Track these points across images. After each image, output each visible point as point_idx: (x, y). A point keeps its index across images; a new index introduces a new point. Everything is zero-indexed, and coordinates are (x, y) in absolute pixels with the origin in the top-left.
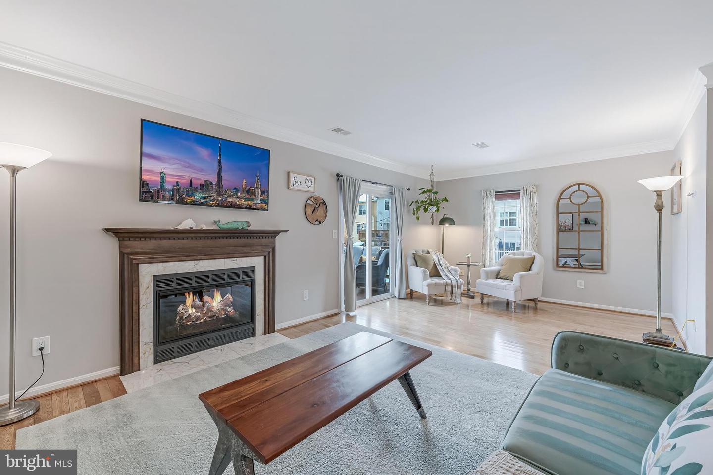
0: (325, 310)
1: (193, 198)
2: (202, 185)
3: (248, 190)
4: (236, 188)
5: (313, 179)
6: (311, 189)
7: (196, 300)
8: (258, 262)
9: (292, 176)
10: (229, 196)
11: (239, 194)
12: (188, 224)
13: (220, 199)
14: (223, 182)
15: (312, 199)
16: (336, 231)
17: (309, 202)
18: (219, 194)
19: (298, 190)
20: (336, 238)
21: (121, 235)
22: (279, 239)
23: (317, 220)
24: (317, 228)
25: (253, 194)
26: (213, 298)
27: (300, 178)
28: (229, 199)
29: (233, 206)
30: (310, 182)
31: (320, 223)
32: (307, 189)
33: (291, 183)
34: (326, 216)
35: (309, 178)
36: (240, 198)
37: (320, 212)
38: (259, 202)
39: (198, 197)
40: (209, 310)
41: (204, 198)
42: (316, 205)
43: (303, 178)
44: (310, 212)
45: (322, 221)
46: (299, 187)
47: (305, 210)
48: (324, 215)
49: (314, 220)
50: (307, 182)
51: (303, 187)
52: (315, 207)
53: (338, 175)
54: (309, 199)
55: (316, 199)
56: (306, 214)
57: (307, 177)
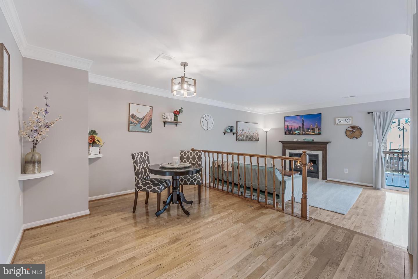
0: (361, 182)
1: (295, 132)
3: (313, 129)
4: (308, 128)
5: (351, 118)
6: (350, 123)
8: (320, 153)
9: (337, 119)
11: (309, 130)
12: (295, 140)
15: (350, 127)
16: (372, 142)
17: (349, 129)
18: (303, 131)
19: (340, 125)
20: (372, 146)
21: (283, 143)
23: (354, 137)
24: (354, 141)
25: (315, 130)
27: (341, 119)
28: (306, 132)
29: (307, 134)
30: (349, 120)
31: (357, 138)
32: (347, 123)
33: (337, 122)
34: (361, 135)
36: (310, 132)
37: (357, 133)
38: (317, 133)
41: (298, 132)
42: (353, 130)
43: (344, 119)
44: (348, 133)
45: (358, 137)
46: (342, 123)
47: (346, 133)
48: (360, 134)
49: (352, 137)
50: (346, 120)
51: (344, 123)
52: (353, 131)
53: (368, 113)
54: (349, 128)
55: (353, 127)
56: (347, 134)
57: (346, 118)
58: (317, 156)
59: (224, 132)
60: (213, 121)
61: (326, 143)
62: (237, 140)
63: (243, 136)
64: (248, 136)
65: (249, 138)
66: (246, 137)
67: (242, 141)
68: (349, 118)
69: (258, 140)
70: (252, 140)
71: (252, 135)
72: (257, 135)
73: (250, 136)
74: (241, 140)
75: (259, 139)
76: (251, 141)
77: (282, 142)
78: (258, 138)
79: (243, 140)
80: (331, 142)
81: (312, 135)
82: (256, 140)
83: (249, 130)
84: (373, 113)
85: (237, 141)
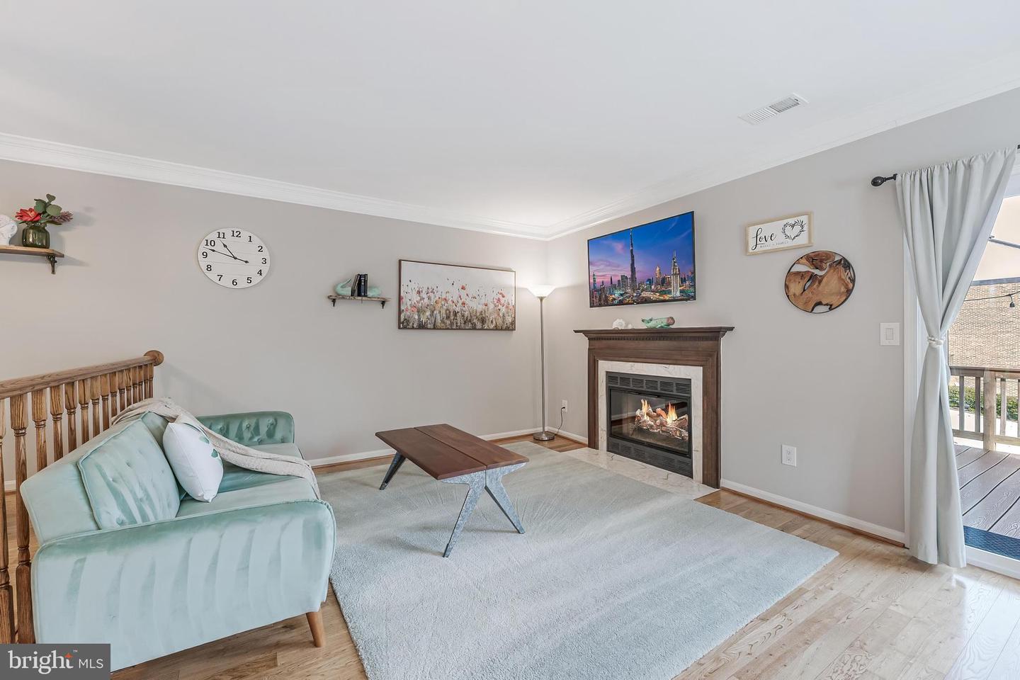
0: (850, 513)
1: (613, 296)
2: (619, 281)
3: (664, 279)
4: (649, 280)
5: (804, 219)
6: (804, 239)
7: (651, 409)
8: (694, 374)
9: (752, 231)
10: (643, 290)
11: (653, 287)
12: (619, 324)
13: (635, 294)
14: (637, 275)
15: (804, 261)
16: (896, 326)
17: (797, 268)
18: (634, 289)
19: (765, 252)
20: (897, 342)
21: (591, 335)
22: (724, 342)
23: (819, 303)
24: (822, 319)
25: (669, 284)
26: (667, 412)
27: (767, 230)
28: (645, 294)
29: (646, 301)
30: (798, 228)
31: (831, 309)
32: (790, 243)
33: (752, 243)
34: (849, 292)
35: (791, 221)
36: (654, 292)
37: (831, 283)
38: (678, 293)
39: (617, 294)
40: (662, 425)
41: (622, 295)
42: (817, 272)
43: (775, 228)
44: (796, 288)
45: (835, 301)
46: (770, 245)
47: (787, 287)
48: (843, 289)
49: (812, 306)
50: (788, 228)
51: (780, 241)
52: (813, 277)
53: (876, 182)
54: (798, 262)
55: (816, 259)
56: (791, 294)
57: (785, 222)
58: (685, 385)
59: (329, 297)
60: (265, 254)
61: (715, 334)
62: (403, 324)
63: (428, 313)
64: (455, 314)
65: (459, 320)
66: (448, 317)
67: (428, 329)
68: (796, 219)
69: (511, 328)
70: (479, 325)
71: (480, 308)
72: (503, 310)
73: (466, 314)
74: (422, 326)
75: (513, 323)
76: (474, 328)
77: (585, 333)
78: (509, 320)
79: (432, 327)
80: (731, 329)
81: (664, 301)
82: (496, 329)
83: (463, 293)
84: (899, 177)
85: (399, 328)
